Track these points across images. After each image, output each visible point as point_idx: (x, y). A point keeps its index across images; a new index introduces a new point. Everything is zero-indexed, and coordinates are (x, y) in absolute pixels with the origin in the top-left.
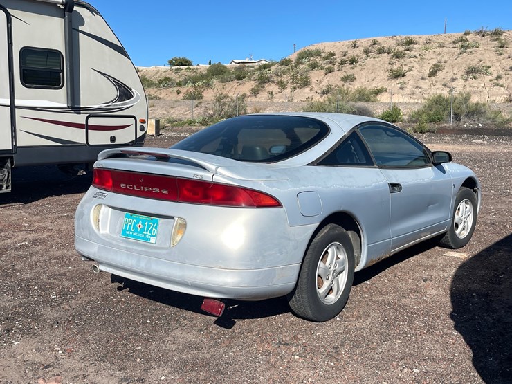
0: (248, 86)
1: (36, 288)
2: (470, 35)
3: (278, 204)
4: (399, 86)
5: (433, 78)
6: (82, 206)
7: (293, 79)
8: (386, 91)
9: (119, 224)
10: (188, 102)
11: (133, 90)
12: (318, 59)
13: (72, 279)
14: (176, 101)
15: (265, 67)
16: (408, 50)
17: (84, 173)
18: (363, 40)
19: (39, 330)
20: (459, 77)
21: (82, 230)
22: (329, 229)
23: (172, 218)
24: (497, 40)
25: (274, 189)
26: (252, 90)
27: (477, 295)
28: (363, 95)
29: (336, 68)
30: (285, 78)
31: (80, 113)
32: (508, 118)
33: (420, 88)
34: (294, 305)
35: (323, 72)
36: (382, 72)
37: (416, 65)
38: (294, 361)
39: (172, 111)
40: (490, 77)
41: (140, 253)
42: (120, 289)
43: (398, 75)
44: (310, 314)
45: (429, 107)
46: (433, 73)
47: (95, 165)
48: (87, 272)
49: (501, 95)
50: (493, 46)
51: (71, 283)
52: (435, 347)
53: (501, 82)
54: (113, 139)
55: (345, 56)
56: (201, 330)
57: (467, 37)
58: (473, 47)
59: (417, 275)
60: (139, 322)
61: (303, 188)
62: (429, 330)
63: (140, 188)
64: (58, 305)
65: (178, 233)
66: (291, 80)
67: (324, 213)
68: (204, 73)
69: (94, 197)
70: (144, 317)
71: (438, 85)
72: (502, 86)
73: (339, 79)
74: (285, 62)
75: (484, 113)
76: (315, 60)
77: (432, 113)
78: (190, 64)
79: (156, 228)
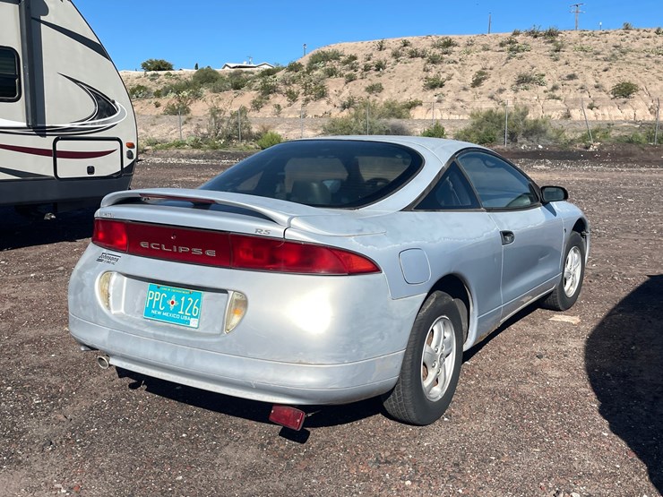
0: (248, 97)
1: (9, 388)
2: (520, 36)
3: (375, 269)
4: (436, 98)
5: (477, 89)
6: (80, 273)
7: (306, 89)
8: (421, 104)
9: (139, 300)
10: (173, 118)
11: (117, 103)
12: (335, 63)
13: (59, 373)
14: (157, 117)
15: (269, 73)
16: (446, 53)
17: (53, 217)
18: (390, 40)
19: (25, 456)
20: (507, 87)
21: (81, 308)
22: (436, 299)
23: (225, 291)
24: (552, 42)
25: (369, 247)
26: (253, 103)
27: (613, 375)
28: (394, 110)
29: (359, 76)
30: (295, 88)
31: (45, 136)
32: (572, 137)
33: (462, 101)
34: (392, 406)
35: (343, 80)
36: (415, 80)
37: (457, 73)
38: (406, 488)
39: (153, 129)
40: (544, 88)
41: (177, 342)
42: (133, 386)
43: (434, 85)
44: (413, 417)
45: (479, 125)
46: (477, 83)
47: (98, 214)
48: (79, 361)
49: (557, 110)
50: (547, 49)
51: (59, 379)
52: (586, 455)
53: (557, 93)
54: (91, 170)
55: (369, 59)
56: (262, 446)
57: (517, 38)
58: (523, 50)
59: (527, 350)
60: (171, 437)
61: (406, 245)
62: (569, 431)
63: (172, 249)
64: (47, 415)
65: (234, 313)
66: (303, 91)
67: (432, 279)
68: (189, 79)
69: (99, 260)
70: (176, 428)
71: (484, 98)
72: (558, 99)
73: (363, 89)
74: (294, 67)
75: (545, 132)
76: (332, 65)
77: (482, 132)
78: (170, 69)
79: (198, 305)
